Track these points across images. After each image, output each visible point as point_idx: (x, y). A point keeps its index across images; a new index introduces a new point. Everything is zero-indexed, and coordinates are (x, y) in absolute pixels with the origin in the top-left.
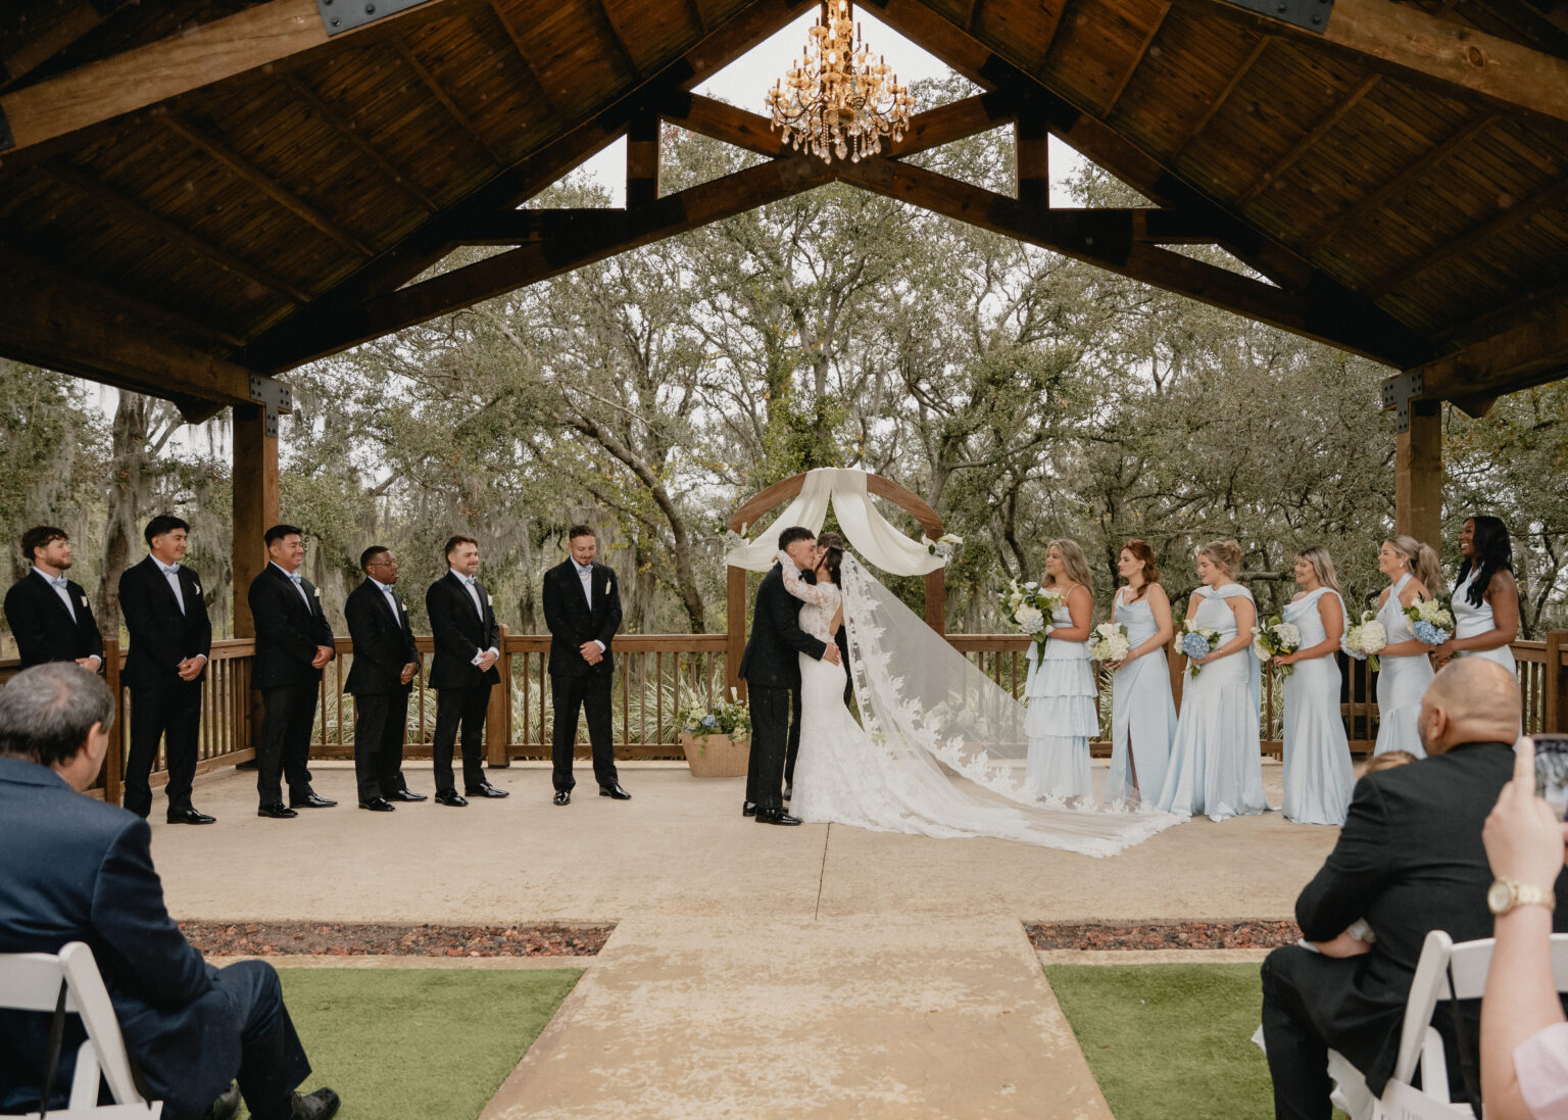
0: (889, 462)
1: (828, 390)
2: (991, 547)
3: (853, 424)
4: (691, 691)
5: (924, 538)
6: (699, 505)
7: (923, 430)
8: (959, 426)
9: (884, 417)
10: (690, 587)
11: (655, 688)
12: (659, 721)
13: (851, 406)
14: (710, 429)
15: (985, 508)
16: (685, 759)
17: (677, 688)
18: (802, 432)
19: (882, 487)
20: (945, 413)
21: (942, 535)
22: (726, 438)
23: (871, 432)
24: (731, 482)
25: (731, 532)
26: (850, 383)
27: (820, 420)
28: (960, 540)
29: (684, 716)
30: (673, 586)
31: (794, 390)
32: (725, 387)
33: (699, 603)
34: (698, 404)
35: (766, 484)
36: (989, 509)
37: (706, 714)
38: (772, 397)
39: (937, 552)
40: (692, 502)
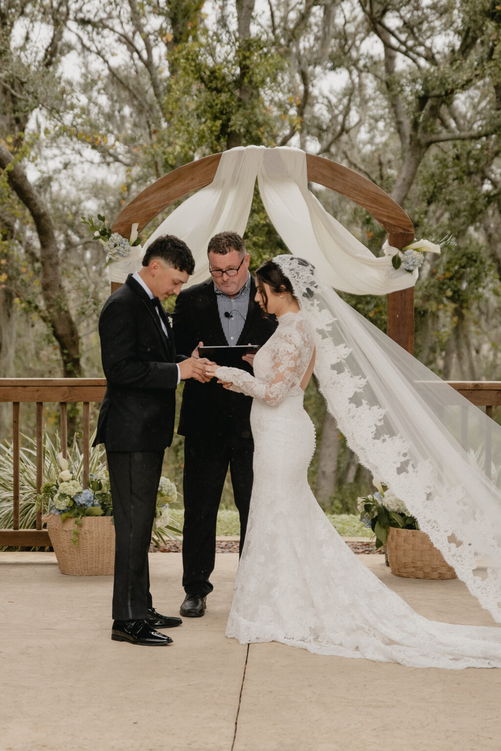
0: (340, 134)
1: (254, 29)
2: (485, 254)
3: (289, 78)
4: (60, 455)
5: (386, 245)
6: (74, 194)
7: (390, 86)
8: (443, 81)
9: (333, 69)
10: (60, 309)
11: (10, 452)
12: (16, 498)
13: (288, 53)
14: (88, 86)
15: (476, 199)
16: (51, 550)
17: (41, 452)
18: (219, 91)
19: (327, 173)
20: (422, 62)
21: (410, 242)
22: (111, 98)
23: (314, 91)
24: (117, 160)
25: (116, 237)
26: (285, 19)
27: (243, 74)
28: (436, 249)
29: (49, 491)
30: (36, 307)
31: (206, 31)
32: (109, 23)
33: (73, 332)
34: (70, 47)
35: (166, 164)
36: (482, 201)
37: (80, 489)
38: (176, 40)
39: (403, 265)
40: (63, 188)
